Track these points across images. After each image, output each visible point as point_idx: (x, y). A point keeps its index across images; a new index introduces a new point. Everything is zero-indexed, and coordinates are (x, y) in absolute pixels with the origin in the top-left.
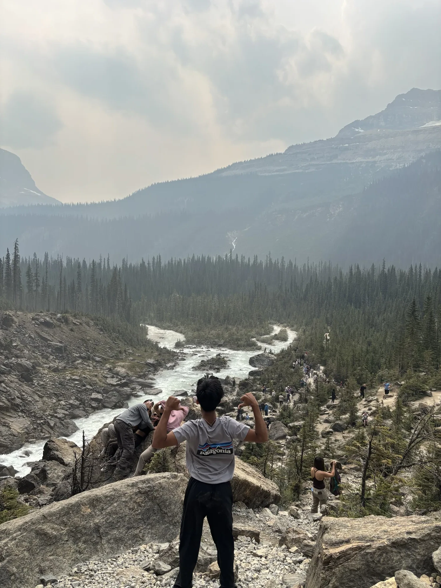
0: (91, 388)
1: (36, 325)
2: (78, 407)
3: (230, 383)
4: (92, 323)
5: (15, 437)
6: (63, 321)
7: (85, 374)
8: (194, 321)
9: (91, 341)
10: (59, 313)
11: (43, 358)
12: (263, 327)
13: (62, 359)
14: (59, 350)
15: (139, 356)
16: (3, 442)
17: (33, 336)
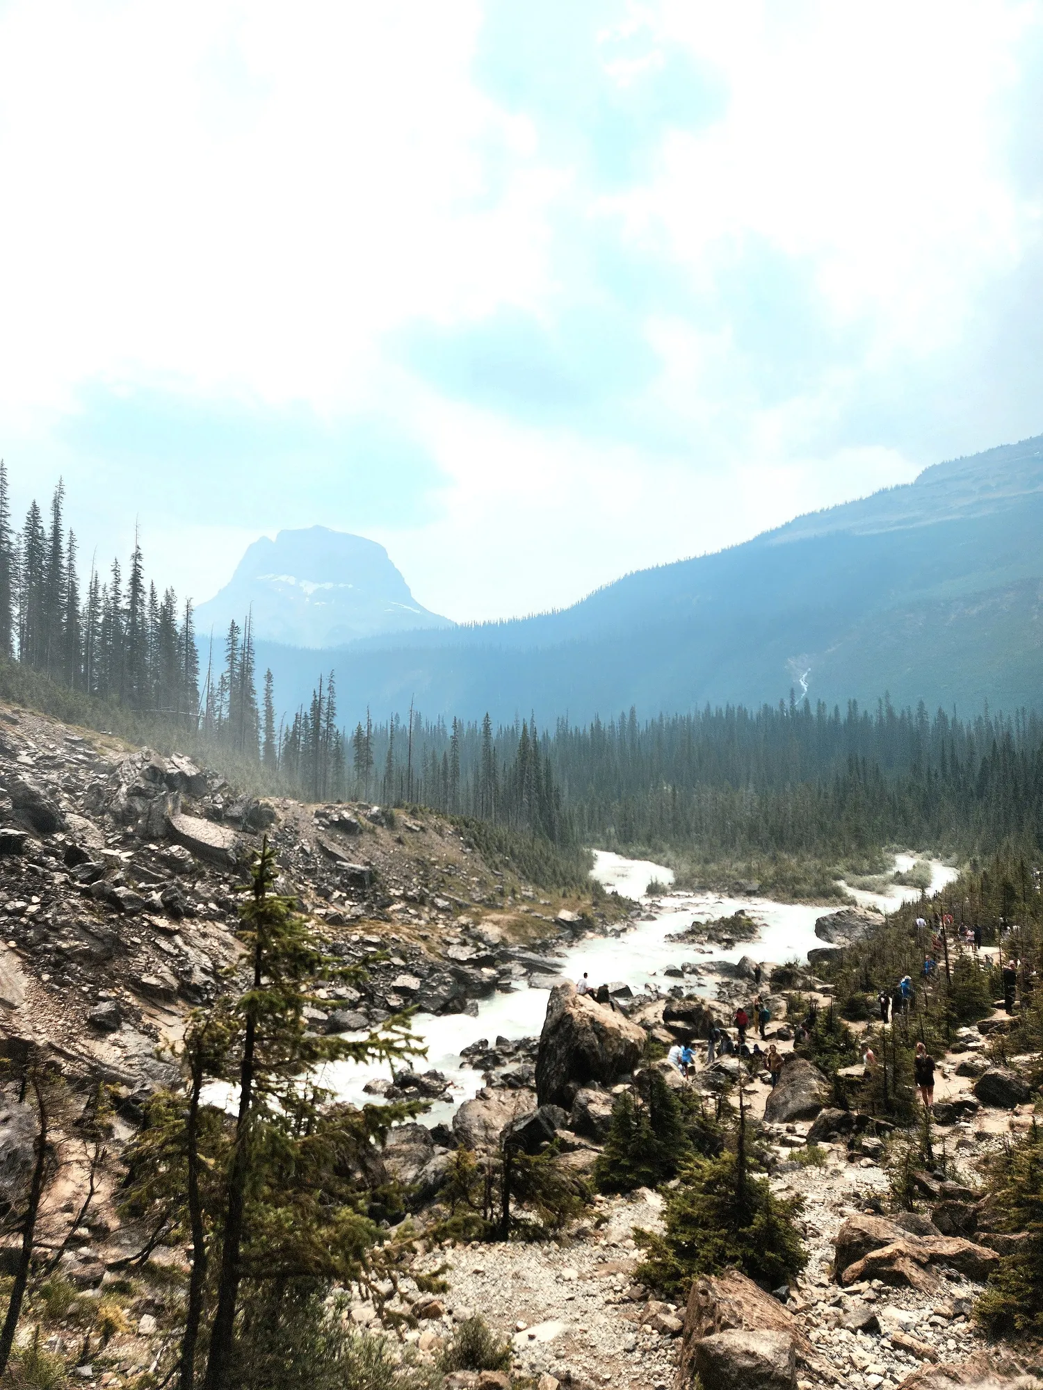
0: (402, 963)
1: (321, 828)
2: (354, 1005)
3: (749, 975)
4: (450, 829)
5: (162, 1064)
6: (383, 821)
7: (397, 933)
8: (700, 842)
9: (440, 865)
10: (375, 804)
11: (318, 895)
12: (866, 857)
13: (361, 898)
14: (356, 879)
15: (545, 904)
16: (123, 1072)
17: (308, 849)
